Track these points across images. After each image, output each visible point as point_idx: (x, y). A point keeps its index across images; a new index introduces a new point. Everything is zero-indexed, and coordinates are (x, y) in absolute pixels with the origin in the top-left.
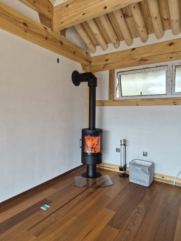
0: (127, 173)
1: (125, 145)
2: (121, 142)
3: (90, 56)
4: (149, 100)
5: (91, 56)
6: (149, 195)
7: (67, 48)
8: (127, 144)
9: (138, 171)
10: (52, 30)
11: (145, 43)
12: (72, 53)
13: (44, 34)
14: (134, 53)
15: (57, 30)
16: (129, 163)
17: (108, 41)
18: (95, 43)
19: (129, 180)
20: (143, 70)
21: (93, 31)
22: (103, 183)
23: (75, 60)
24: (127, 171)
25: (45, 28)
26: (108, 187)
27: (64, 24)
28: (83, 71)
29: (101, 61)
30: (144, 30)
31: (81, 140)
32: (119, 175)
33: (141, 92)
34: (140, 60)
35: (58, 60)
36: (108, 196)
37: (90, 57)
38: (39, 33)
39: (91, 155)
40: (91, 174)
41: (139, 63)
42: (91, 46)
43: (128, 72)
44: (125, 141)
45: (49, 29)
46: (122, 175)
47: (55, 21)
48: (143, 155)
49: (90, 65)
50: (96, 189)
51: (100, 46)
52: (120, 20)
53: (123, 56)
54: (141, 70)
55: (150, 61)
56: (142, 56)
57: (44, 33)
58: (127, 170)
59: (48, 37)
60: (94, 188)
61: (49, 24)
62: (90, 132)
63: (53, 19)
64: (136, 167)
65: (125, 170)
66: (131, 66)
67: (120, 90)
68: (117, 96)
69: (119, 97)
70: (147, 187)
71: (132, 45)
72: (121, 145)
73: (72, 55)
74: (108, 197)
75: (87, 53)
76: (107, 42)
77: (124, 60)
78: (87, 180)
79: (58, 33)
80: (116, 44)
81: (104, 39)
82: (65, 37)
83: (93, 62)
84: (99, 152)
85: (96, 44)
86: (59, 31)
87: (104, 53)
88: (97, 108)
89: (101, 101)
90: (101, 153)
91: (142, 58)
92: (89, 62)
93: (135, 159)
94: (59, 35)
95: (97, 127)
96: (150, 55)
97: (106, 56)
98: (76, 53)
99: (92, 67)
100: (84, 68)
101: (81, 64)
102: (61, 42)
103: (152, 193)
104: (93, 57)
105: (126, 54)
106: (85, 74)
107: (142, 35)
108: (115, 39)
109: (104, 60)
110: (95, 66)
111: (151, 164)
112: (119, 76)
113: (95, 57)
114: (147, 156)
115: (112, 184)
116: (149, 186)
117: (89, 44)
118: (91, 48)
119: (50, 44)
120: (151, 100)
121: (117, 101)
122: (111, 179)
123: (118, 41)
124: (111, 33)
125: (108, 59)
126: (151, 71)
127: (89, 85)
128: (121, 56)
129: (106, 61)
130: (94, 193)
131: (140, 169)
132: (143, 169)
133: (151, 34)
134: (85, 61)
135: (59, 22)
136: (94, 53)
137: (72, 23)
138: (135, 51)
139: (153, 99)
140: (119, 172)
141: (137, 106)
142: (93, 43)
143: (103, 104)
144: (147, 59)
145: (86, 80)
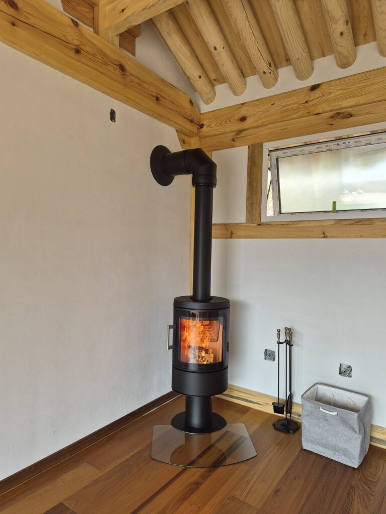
0: (295, 417)
1: (289, 343)
2: (279, 334)
3: (200, 111)
4: (358, 222)
5: (202, 111)
6: (364, 501)
7: (137, 84)
8: (295, 340)
9: (326, 420)
10: (96, 32)
11: (347, 69)
12: (151, 97)
13: (70, 39)
14: (317, 96)
15: (110, 34)
16: (302, 396)
17: (246, 69)
18: (213, 76)
19: (301, 440)
21: (206, 40)
22: (232, 449)
23: (160, 117)
24: (294, 414)
25: (76, 24)
26: (243, 465)
27: (128, 13)
28: (182, 148)
29: (228, 121)
30: (346, 32)
31: (170, 327)
32: (274, 425)
33: (334, 203)
34: (332, 117)
35: (113, 114)
36: (242, 499)
37: (201, 114)
38: (56, 34)
39: (199, 369)
40: (196, 420)
41: (329, 124)
42: (201, 84)
43: (298, 150)
44: (289, 332)
45: (87, 30)
46: (282, 425)
47: (105, 7)
48: (340, 373)
49: (201, 134)
50: (210, 471)
51: (225, 85)
52: (280, 3)
53: (285, 106)
54: (336, 143)
55: (362, 117)
56: (340, 105)
57: (71, 35)
58: (295, 409)
59: (82, 47)
60: (206, 469)
61: (90, 16)
62: (195, 307)
63: (99, 3)
64: (321, 409)
65: (289, 411)
68: (269, 211)
69: (274, 214)
70: (354, 469)
71: (312, 76)
72: (279, 343)
73: (151, 104)
74: (244, 503)
75: (191, 102)
76: (244, 72)
77: (288, 118)
78: (188, 438)
79: (113, 40)
80: (268, 74)
81: (237, 63)
82: (134, 55)
83: (207, 127)
85: (215, 78)
86: (117, 35)
87: (235, 101)
88: (215, 244)
89: (226, 226)
90: (225, 364)
91: (340, 109)
92: (198, 124)
93: (316, 384)
94: (115, 46)
95: (214, 292)
96: (362, 101)
97: (239, 108)
98: (161, 98)
99: (205, 137)
100: (184, 142)
101: (176, 131)
102: (120, 65)
103: (371, 490)
104: (206, 113)
105: (295, 101)
106: (185, 153)
107: (339, 46)
108: (265, 61)
109: (236, 118)
110: (210, 136)
111: (365, 403)
112: (275, 159)
113: (212, 113)
114: (351, 377)
115: (255, 457)
116: (359, 467)
117: (198, 78)
118: (203, 90)
119: (88, 67)
120: (362, 223)
121: (269, 225)
122: (250, 436)
123: (273, 68)
124: (255, 43)
125: (245, 115)
126: (364, 144)
127: (195, 183)
128: (280, 107)
129: (240, 122)
130: (202, 487)
131: (333, 415)
132: (341, 417)
133: (365, 44)
134: (186, 120)
135: (114, 9)
136: (209, 104)
137: (149, 8)
138: (319, 92)
139: (370, 221)
140: (272, 415)
141: (323, 238)
142: (207, 76)
143: (232, 232)
144: (353, 113)
145: (187, 170)
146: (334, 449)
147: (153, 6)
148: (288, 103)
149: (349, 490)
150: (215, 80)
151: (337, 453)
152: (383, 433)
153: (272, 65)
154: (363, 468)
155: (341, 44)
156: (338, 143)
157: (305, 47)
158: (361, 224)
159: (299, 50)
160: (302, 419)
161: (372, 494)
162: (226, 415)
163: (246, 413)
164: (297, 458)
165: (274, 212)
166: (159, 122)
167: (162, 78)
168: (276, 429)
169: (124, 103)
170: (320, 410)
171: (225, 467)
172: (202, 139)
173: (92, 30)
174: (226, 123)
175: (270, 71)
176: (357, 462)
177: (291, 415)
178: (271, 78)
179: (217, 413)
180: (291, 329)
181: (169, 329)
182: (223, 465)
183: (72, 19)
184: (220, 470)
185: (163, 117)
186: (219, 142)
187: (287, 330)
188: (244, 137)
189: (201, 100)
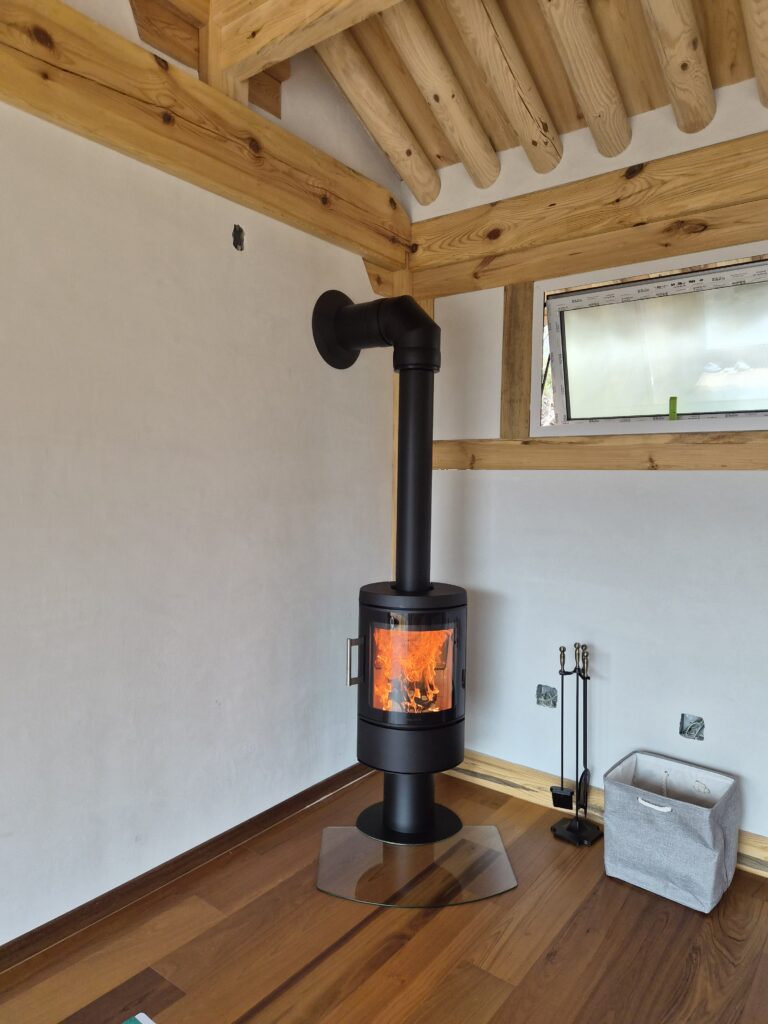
0: (593, 815)
1: (581, 673)
2: (563, 657)
3: (410, 220)
4: (719, 438)
5: (415, 220)
6: (717, 976)
7: (285, 173)
8: (595, 666)
9: (651, 822)
10: (204, 76)
11: (696, 134)
12: (312, 197)
13: (153, 96)
14: (638, 189)
15: (231, 79)
16: (605, 776)
17: (500, 135)
18: (435, 150)
19: (603, 860)
20: (685, 280)
21: (419, 83)
22: (473, 872)
23: (331, 236)
24: (592, 808)
25: (163, 64)
26: (490, 904)
27: (263, 39)
28: (376, 292)
29: (464, 239)
30: (693, 61)
31: (353, 642)
32: (553, 830)
33: (673, 400)
34: (668, 230)
35: (238, 235)
36: (484, 967)
37: (412, 224)
38: (127, 89)
39: (409, 723)
40: (403, 819)
41: (661, 245)
42: (411, 166)
43: (601, 295)
44: (583, 652)
45: (185, 73)
46: (570, 829)
47: (220, 29)
48: (682, 732)
49: (412, 264)
50: (426, 915)
51: (459, 166)
52: (561, 10)
53: (576, 209)
54: (676, 282)
55: (726, 230)
56: (683, 207)
57: (155, 89)
58: (595, 800)
59: (177, 110)
60: (416, 911)
61: (190, 45)
62: (400, 604)
63: (208, 21)
64: (640, 800)
65: (583, 804)
66: (620, 262)
67: (558, 389)
68: (548, 416)
69: (556, 421)
71: (629, 148)
72: (563, 673)
73: (311, 210)
74: (489, 974)
75: (392, 202)
76: (496, 141)
77: (584, 231)
78: (388, 853)
79: (235, 91)
80: (541, 146)
81: (482, 124)
82: (280, 118)
83: (425, 249)
84: (450, 707)
85: (438, 156)
86: (243, 82)
87: (478, 198)
88: (441, 481)
89: (462, 445)
90: (459, 714)
91: (681, 218)
92: (406, 245)
93: (635, 752)
94: (241, 103)
95: (437, 574)
96: (725, 199)
97: (488, 212)
98: (332, 199)
99: (421, 271)
100: (379, 280)
101: (364, 259)
102: (249, 138)
103: (732, 955)
104: (423, 222)
105: (595, 199)
106: (378, 305)
107: (681, 89)
108: (535, 121)
109: (480, 234)
110: (432, 268)
111: (727, 789)
112: (558, 314)
113: (435, 222)
114: (701, 738)
115: (512, 889)
116: (711, 912)
117: (404, 155)
118: (416, 179)
119: (188, 149)
120: (727, 440)
121: (545, 443)
122: (506, 850)
123: (551, 133)
124: (514, 86)
125: (497, 227)
126: (730, 283)
127: (399, 364)
128: (567, 211)
129: (487, 239)
130: (411, 944)
131: (663, 813)
132: (680, 817)
133: (733, 83)
134: (383, 240)
135: (237, 32)
136: (428, 204)
137: (303, 30)
138: (642, 180)
139: (740, 436)
140: (551, 810)
141: (649, 469)
142: (424, 150)
143: (473, 457)
144: (709, 222)
145: (384, 339)
146: (666, 876)
147: (311, 25)
148: (581, 204)
149: (690, 955)
150: (439, 157)
151: (671, 884)
152: (764, 848)
153: (550, 127)
154: (722, 913)
155: (684, 87)
156: (680, 281)
157: (613, 92)
158: (724, 443)
159: (603, 101)
160: (605, 819)
161: (733, 964)
162: (462, 809)
163: (500, 806)
164: (595, 893)
165: (556, 417)
167: (334, 160)
168: (557, 837)
170: (639, 804)
171: (455, 907)
172: (415, 275)
173: (195, 73)
174: (460, 241)
175: (545, 139)
176: (709, 902)
177: (586, 812)
178: (548, 152)
179: (444, 804)
180: (586, 647)
181: (351, 645)
182: (452, 902)
183: (156, 57)
184: (446, 914)
185: (337, 234)
186: (447, 280)
187: (578, 648)
188: (496, 269)
189: (413, 197)
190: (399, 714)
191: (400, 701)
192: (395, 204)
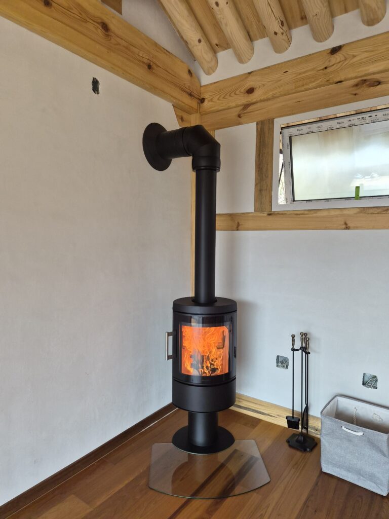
0: (312, 432)
1: (305, 350)
2: (293, 340)
3: (200, 83)
5: (203, 83)
7: (125, 47)
8: (312, 346)
9: (350, 441)
11: (375, 26)
12: (141, 64)
14: (338, 61)
16: (321, 411)
17: (254, 30)
18: (215, 41)
19: (320, 462)
22: (243, 472)
23: (153, 89)
24: (311, 428)
28: (180, 126)
29: (233, 94)
31: (169, 334)
32: (288, 441)
33: (357, 188)
34: (357, 85)
37: (201, 87)
39: (203, 382)
40: (200, 438)
41: (353, 94)
42: (201, 50)
43: (314, 127)
44: (305, 337)
46: (297, 441)
48: (364, 384)
49: (202, 110)
50: (217, 503)
51: (229, 52)
53: (300, 74)
54: (360, 117)
56: (366, 70)
58: (311, 423)
62: (197, 311)
64: (343, 428)
65: (306, 426)
66: (326, 106)
68: (281, 198)
69: (287, 202)
71: (333, 36)
72: (294, 350)
73: (141, 72)
75: (190, 72)
76: (251, 34)
77: (304, 88)
80: (279, 35)
81: (243, 22)
82: (121, 14)
83: (209, 101)
84: (227, 372)
85: (221, 43)
87: (241, 69)
88: (221, 237)
89: (232, 216)
91: (366, 75)
92: (198, 99)
93: (336, 396)
95: (219, 292)
97: (246, 78)
98: (154, 66)
99: (206, 114)
100: (182, 119)
101: (173, 106)
102: (102, 22)
104: (208, 85)
105: (312, 67)
106: (183, 131)
108: (277, 19)
109: (242, 90)
110: (212, 112)
112: (288, 138)
113: (215, 85)
114: (376, 388)
115: (268, 483)
116: (388, 495)
117: (197, 42)
118: (204, 58)
119: (60, 24)
121: (281, 214)
122: (262, 456)
123: (285, 28)
125: (252, 86)
127: (195, 166)
128: (294, 75)
131: (357, 436)
132: (368, 438)
134: (184, 93)
136: (211, 74)
138: (341, 55)
141: (344, 229)
142: (208, 40)
143: (238, 223)
144: (382, 80)
145: (187, 152)
146: (359, 473)
148: (303, 70)
150: (217, 45)
151: (362, 478)
153: (285, 23)
156: (363, 116)
159: (319, 5)
162: (234, 429)
163: (256, 426)
164: (317, 484)
165: (287, 199)
166: (152, 95)
167: (155, 43)
168: (290, 446)
169: (109, 71)
170: (343, 430)
171: (234, 497)
172: (203, 116)
174: (230, 96)
175: (282, 31)
176: (386, 489)
177: (307, 430)
178: (283, 39)
179: (224, 427)
180: (306, 334)
181: (168, 336)
182: (232, 494)
184: (229, 501)
185: (157, 88)
186: (222, 119)
187: (303, 335)
188: (251, 112)
189: (202, 70)
190: (197, 377)
191: (197, 369)
192: (191, 74)
